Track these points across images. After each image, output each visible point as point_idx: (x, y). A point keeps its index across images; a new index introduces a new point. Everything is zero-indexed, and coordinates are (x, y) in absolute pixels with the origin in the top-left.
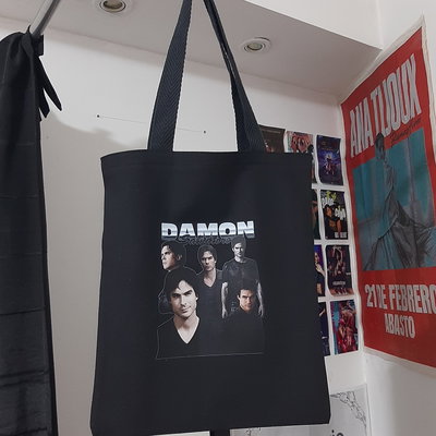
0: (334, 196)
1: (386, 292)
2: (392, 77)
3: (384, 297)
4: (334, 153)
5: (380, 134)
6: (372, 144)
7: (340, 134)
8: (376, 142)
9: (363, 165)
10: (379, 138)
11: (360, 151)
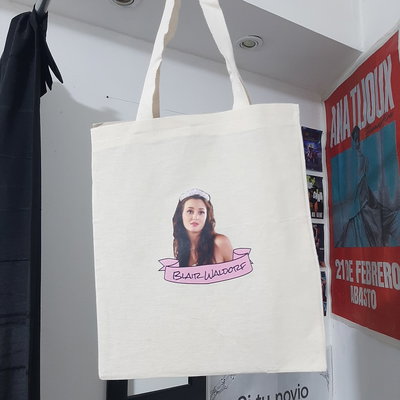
0: (313, 181)
1: (353, 267)
2: (370, 76)
3: (351, 271)
4: (316, 143)
5: (357, 127)
6: (349, 136)
7: (322, 127)
8: (353, 134)
9: (340, 155)
10: (355, 130)
11: (338, 142)
